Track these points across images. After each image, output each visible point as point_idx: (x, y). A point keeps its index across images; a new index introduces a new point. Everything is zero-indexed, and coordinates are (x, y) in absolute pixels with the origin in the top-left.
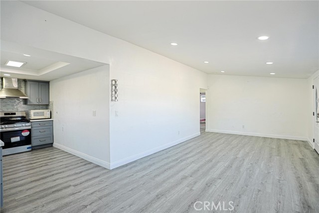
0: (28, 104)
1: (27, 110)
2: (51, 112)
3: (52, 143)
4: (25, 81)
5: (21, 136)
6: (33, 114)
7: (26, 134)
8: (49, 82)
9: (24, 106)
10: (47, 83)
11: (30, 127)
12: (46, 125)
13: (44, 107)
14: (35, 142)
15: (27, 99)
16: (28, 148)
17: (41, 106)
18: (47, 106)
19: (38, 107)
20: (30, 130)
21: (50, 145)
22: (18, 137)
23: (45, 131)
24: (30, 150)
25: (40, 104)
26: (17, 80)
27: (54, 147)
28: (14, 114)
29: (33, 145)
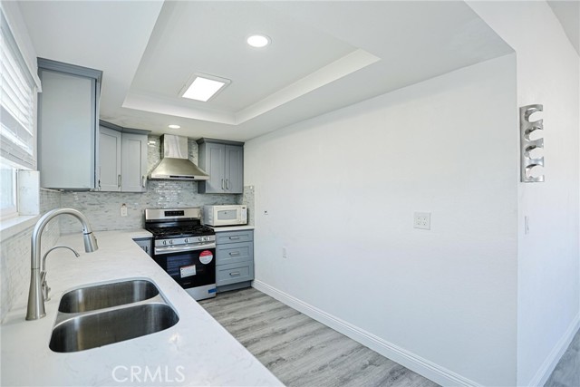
0: (207, 192)
1: (202, 204)
2: (248, 210)
3: (251, 281)
4: (200, 142)
5: (199, 265)
6: (218, 215)
7: (206, 259)
8: (243, 143)
9: (199, 197)
10: (239, 146)
11: (212, 245)
12: (242, 239)
13: (232, 199)
14: (222, 278)
15: (204, 181)
16: (210, 291)
17: (226, 198)
18: (236, 198)
19: (220, 199)
20: (213, 251)
21: (247, 285)
22: (194, 267)
23: (238, 254)
24: (213, 294)
25: (228, 192)
26: (187, 140)
27: (257, 291)
28: (182, 213)
29: (219, 285)
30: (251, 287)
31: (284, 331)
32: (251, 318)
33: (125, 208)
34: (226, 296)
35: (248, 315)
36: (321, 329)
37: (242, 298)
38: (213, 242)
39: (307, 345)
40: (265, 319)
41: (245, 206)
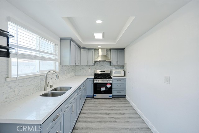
0: (112, 65)
1: (111, 69)
2: (125, 71)
3: (125, 96)
4: (110, 50)
5: (106, 88)
6: (115, 73)
7: (109, 86)
8: (124, 49)
9: (110, 66)
11: (111, 82)
12: (122, 81)
13: (122, 67)
14: (114, 93)
15: (111, 62)
16: (110, 96)
17: (119, 67)
19: (118, 67)
20: (111, 84)
21: (124, 97)
22: (105, 88)
23: (120, 86)
24: (111, 97)
25: (119, 65)
26: (105, 50)
27: (126, 99)
28: (105, 71)
29: (113, 95)
30: (125, 98)
31: (124, 114)
32: (117, 107)
33: (90, 70)
34: (115, 99)
35: (116, 106)
36: (138, 117)
37: (120, 100)
38: (111, 81)
39: (128, 120)
40: (121, 108)
41: (124, 70)
